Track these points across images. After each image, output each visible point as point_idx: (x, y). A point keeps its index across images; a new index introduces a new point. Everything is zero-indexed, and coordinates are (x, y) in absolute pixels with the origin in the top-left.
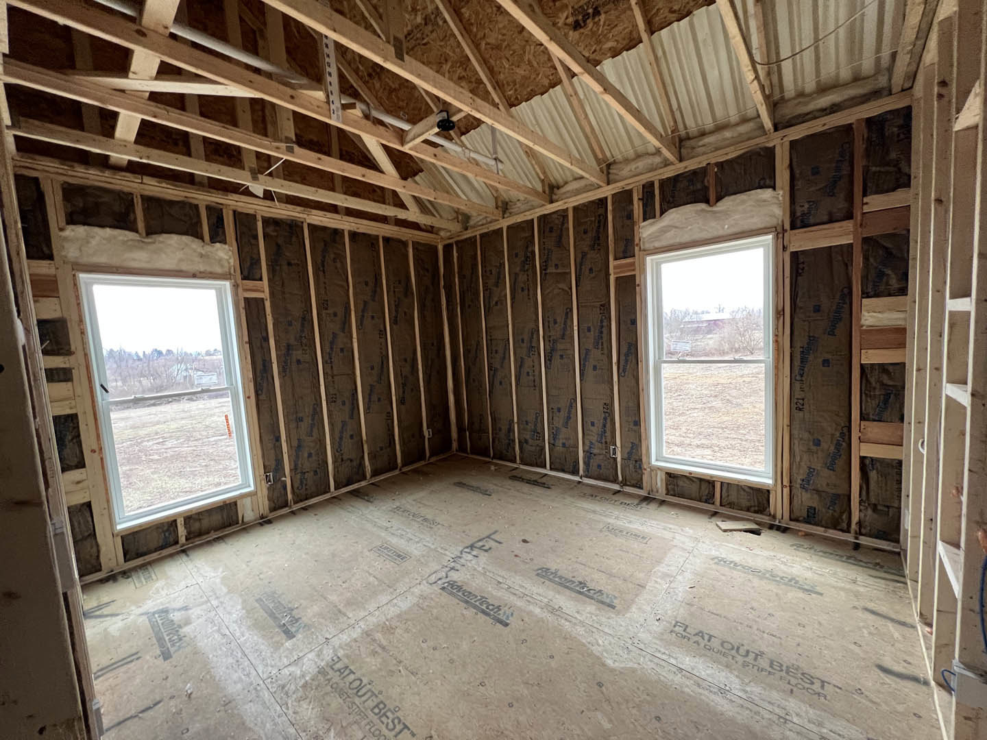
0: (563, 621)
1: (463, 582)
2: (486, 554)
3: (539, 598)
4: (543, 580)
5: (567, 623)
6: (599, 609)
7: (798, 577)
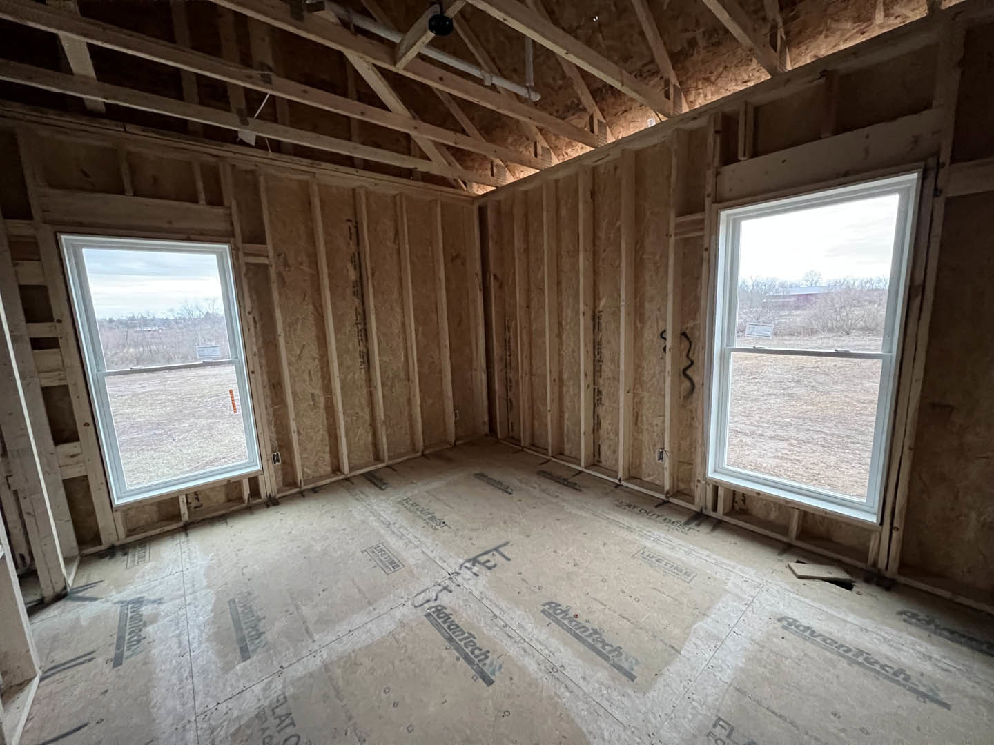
0: (562, 689)
1: (453, 610)
2: (488, 573)
3: (539, 647)
4: (548, 620)
5: (568, 694)
6: (613, 679)
7: (910, 668)
